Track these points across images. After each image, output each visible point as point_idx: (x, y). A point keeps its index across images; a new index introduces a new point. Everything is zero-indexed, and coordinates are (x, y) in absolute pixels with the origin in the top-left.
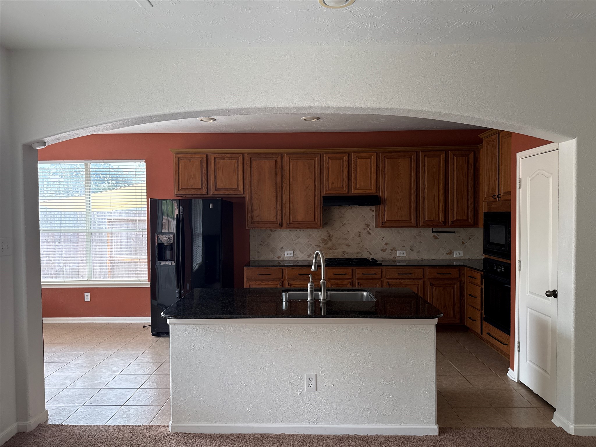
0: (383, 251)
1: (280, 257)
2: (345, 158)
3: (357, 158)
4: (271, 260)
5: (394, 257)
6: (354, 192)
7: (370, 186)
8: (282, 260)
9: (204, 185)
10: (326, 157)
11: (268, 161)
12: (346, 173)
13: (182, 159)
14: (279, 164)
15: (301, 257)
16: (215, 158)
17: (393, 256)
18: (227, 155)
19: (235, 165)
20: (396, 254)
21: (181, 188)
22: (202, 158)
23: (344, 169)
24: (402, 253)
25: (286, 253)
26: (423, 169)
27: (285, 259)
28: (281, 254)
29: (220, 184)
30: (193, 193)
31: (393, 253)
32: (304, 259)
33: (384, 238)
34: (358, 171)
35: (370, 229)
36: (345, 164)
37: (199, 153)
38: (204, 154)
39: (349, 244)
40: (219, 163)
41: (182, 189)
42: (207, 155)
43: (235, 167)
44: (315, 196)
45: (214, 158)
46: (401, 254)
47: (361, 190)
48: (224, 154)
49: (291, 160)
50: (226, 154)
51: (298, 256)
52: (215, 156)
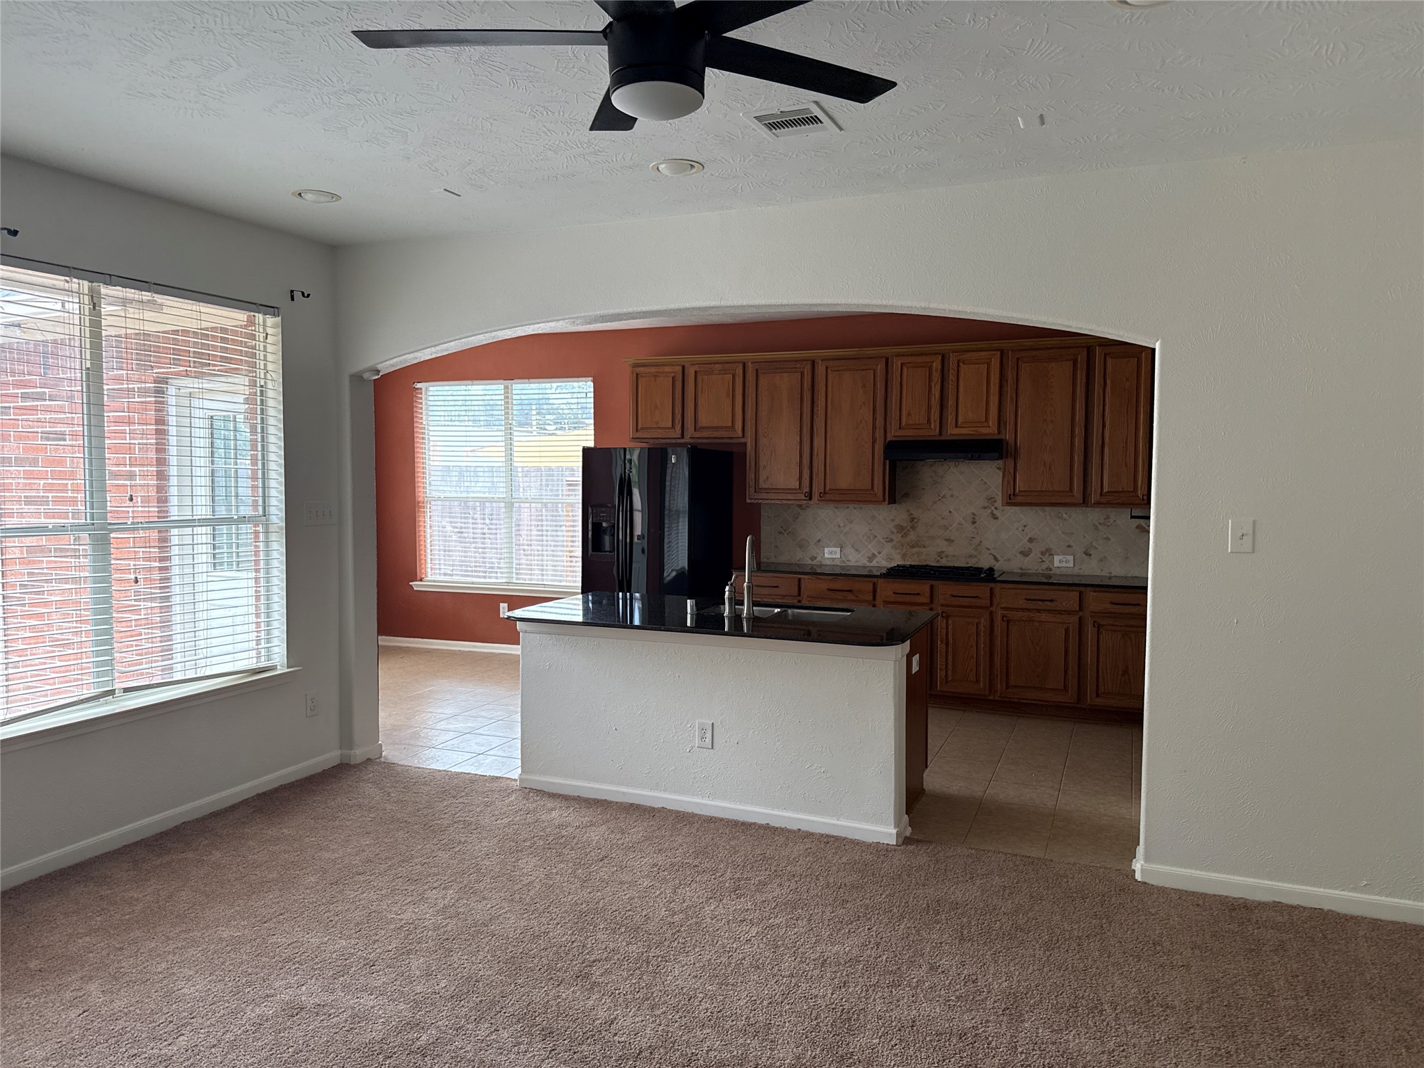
0: (1024, 555)
1: (816, 558)
2: (937, 365)
3: (961, 364)
4: (798, 562)
5: (1047, 569)
6: (952, 432)
7: (987, 420)
8: (819, 563)
9: (677, 422)
10: (897, 363)
11: (787, 374)
12: (938, 395)
13: (643, 375)
14: (807, 381)
15: (854, 560)
16: (696, 372)
17: (1044, 566)
18: (717, 366)
19: (729, 384)
20: (1052, 562)
21: (640, 427)
22: (675, 372)
23: (933, 387)
24: (1064, 560)
25: (826, 550)
26: (1102, 384)
27: (824, 563)
28: (818, 553)
29: (704, 420)
30: (660, 436)
31: (1044, 560)
32: (860, 564)
33: (1028, 527)
34: (961, 389)
35: (996, 508)
36: (936, 376)
37: (671, 365)
38: (678, 365)
39: (952, 538)
40: (703, 381)
41: (642, 428)
42: (683, 367)
43: (729, 387)
44: (874, 442)
45: (694, 372)
46: (1062, 563)
47: (967, 429)
48: (711, 364)
49: (829, 371)
50: (714, 363)
51: (849, 557)
52: (696, 368)
